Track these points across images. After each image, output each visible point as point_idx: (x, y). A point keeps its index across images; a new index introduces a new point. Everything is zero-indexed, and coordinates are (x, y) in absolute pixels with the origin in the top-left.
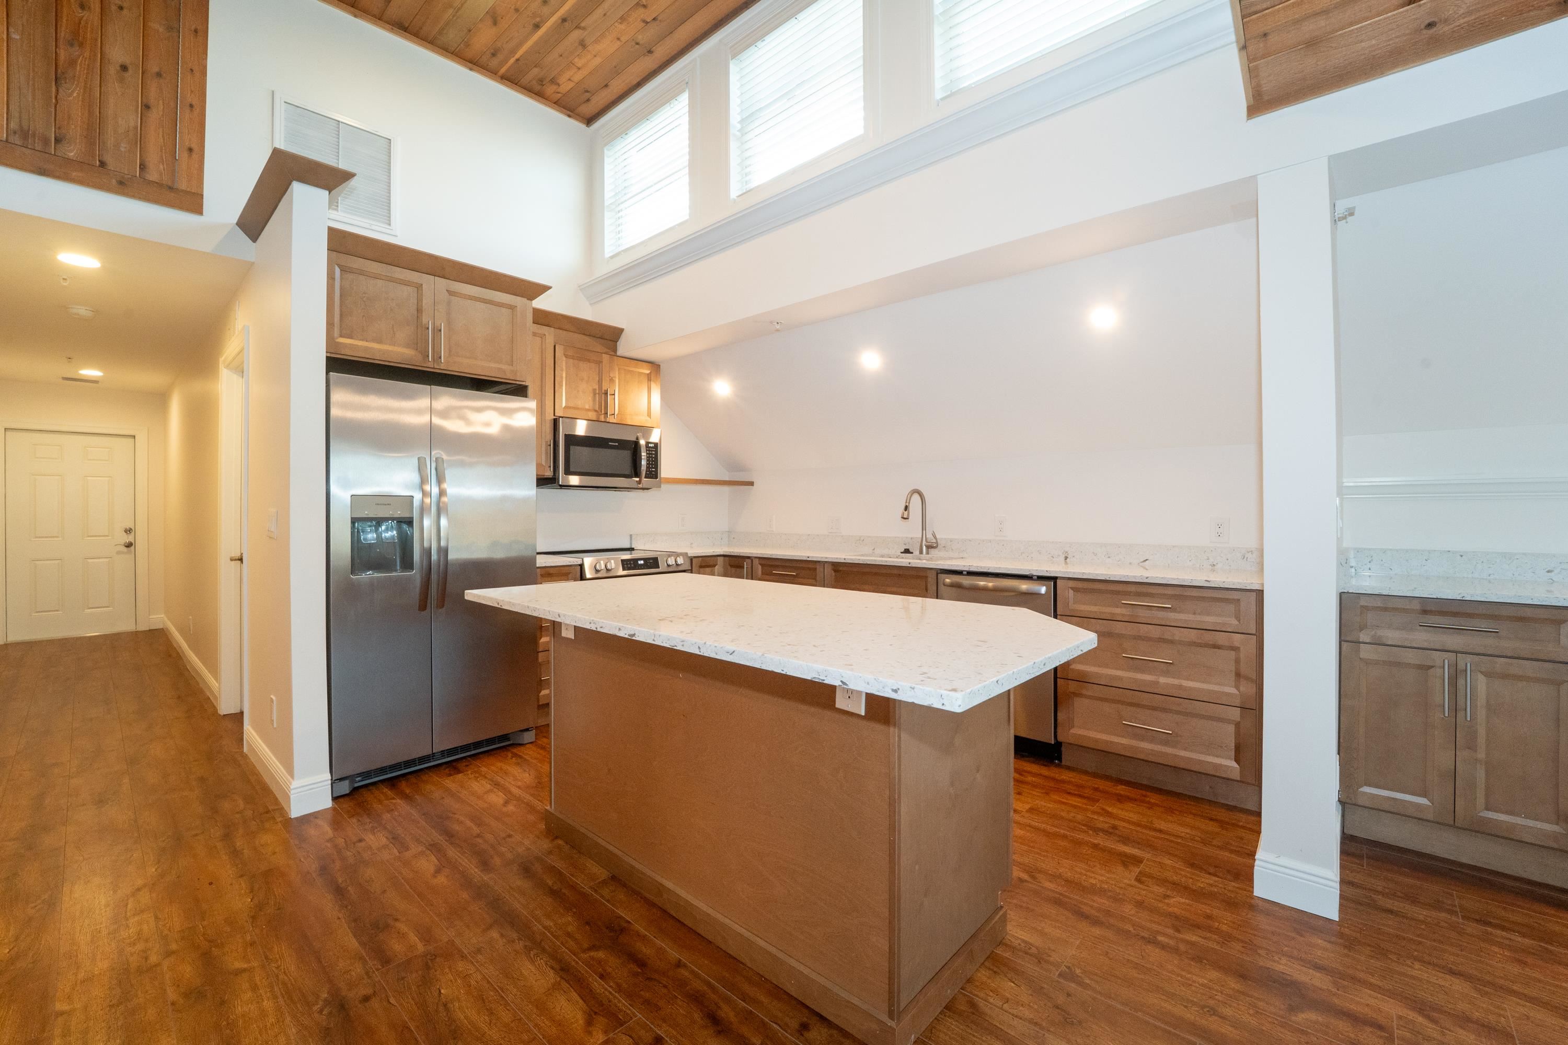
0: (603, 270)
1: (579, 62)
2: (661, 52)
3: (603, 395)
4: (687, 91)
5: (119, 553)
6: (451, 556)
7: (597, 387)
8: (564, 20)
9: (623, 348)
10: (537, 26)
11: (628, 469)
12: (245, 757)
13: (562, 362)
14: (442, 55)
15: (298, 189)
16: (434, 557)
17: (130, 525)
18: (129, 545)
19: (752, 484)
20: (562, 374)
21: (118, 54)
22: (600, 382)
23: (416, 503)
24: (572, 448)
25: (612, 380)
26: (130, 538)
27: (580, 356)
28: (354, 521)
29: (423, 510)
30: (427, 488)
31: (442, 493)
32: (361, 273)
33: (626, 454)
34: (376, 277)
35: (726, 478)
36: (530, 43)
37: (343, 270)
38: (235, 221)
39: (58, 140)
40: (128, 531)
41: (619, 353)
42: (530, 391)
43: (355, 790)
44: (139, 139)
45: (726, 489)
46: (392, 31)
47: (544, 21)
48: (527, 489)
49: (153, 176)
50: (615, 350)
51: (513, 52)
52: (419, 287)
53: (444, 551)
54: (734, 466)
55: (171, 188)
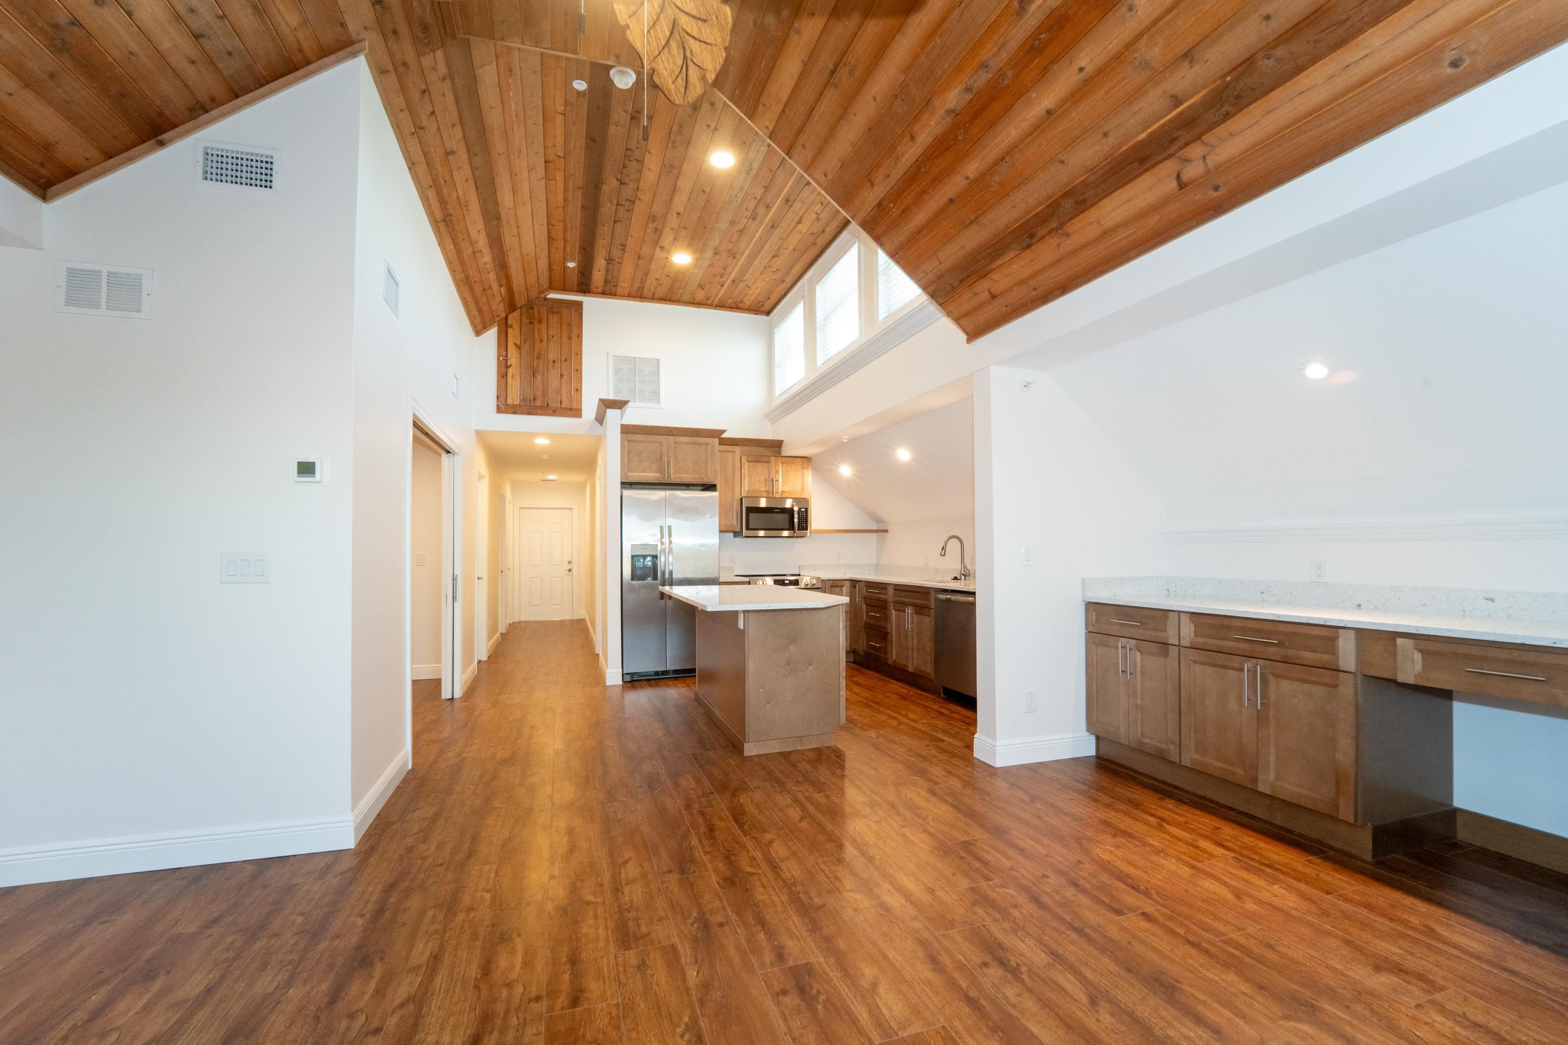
0: (777, 402)
1: (751, 293)
2: (789, 280)
3: (772, 482)
4: (802, 303)
5: (566, 575)
6: (674, 576)
7: (767, 477)
8: (734, 281)
9: (786, 451)
10: (722, 286)
11: (787, 525)
12: (599, 667)
13: (746, 465)
14: (683, 305)
15: (609, 411)
16: (667, 576)
17: (570, 559)
18: (570, 570)
19: (886, 531)
20: (746, 471)
21: (552, 357)
22: (769, 473)
23: (659, 548)
24: (750, 514)
25: (777, 472)
26: (569, 567)
27: (757, 460)
28: (633, 557)
29: (663, 551)
30: (664, 540)
31: (670, 543)
32: (634, 441)
33: (785, 517)
34: (643, 442)
35: (875, 528)
36: (722, 292)
37: (629, 441)
38: (594, 417)
39: (534, 399)
40: (569, 562)
41: (783, 454)
42: (718, 487)
43: (632, 681)
44: (559, 391)
45: (875, 535)
46: (659, 303)
47: (725, 283)
48: (713, 539)
49: (564, 406)
50: (780, 453)
51: (716, 296)
52: (661, 443)
53: (671, 573)
54: (879, 520)
55: (571, 409)
